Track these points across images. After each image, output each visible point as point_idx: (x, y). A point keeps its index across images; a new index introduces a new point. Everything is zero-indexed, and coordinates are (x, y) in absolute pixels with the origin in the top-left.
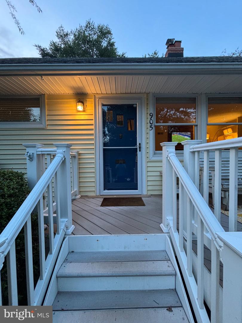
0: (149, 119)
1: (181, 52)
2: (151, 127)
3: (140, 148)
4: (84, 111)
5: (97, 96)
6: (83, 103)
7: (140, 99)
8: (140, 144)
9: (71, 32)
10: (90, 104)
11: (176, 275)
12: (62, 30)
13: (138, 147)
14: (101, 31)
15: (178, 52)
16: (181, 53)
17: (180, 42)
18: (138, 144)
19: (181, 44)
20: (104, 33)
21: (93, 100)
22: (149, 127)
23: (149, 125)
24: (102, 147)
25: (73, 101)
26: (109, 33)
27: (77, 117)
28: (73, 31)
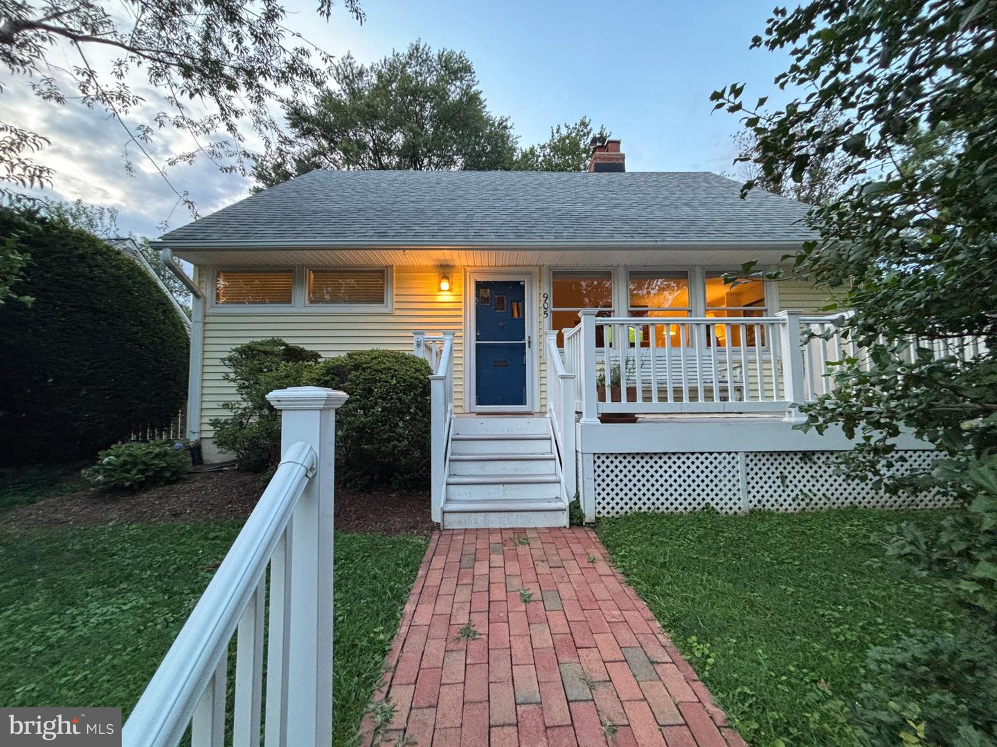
0: (542, 303)
1: (621, 161)
2: (545, 313)
3: (529, 342)
4: (450, 290)
5: (468, 269)
6: (448, 278)
7: (529, 274)
8: (529, 337)
9: (372, 68)
10: (457, 278)
11: (550, 439)
12: (350, 64)
13: (527, 342)
14: (446, 67)
15: (614, 161)
16: (620, 164)
17: (618, 142)
18: (527, 338)
19: (621, 146)
20: (455, 68)
21: (463, 274)
22: (542, 313)
23: (543, 310)
24: (474, 342)
25: (434, 277)
26: (467, 69)
27: (440, 299)
28: (376, 67)
